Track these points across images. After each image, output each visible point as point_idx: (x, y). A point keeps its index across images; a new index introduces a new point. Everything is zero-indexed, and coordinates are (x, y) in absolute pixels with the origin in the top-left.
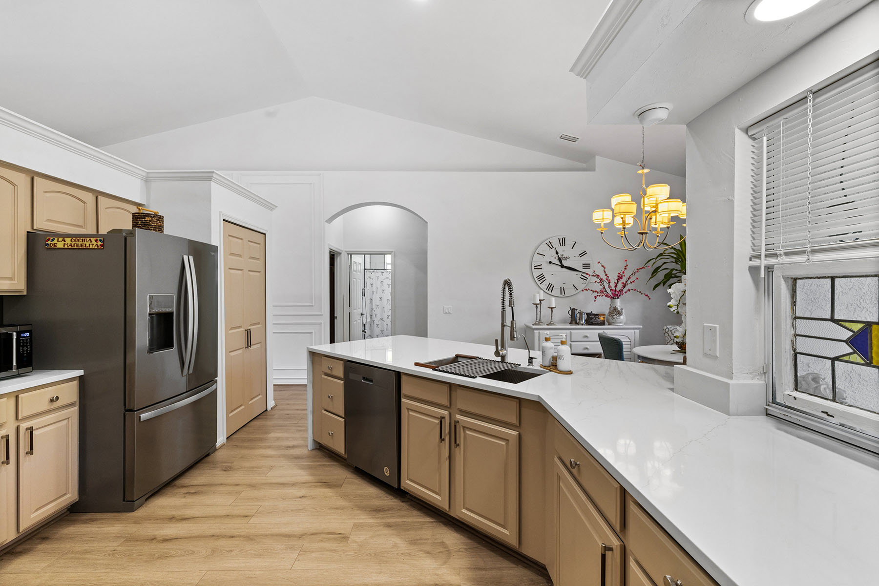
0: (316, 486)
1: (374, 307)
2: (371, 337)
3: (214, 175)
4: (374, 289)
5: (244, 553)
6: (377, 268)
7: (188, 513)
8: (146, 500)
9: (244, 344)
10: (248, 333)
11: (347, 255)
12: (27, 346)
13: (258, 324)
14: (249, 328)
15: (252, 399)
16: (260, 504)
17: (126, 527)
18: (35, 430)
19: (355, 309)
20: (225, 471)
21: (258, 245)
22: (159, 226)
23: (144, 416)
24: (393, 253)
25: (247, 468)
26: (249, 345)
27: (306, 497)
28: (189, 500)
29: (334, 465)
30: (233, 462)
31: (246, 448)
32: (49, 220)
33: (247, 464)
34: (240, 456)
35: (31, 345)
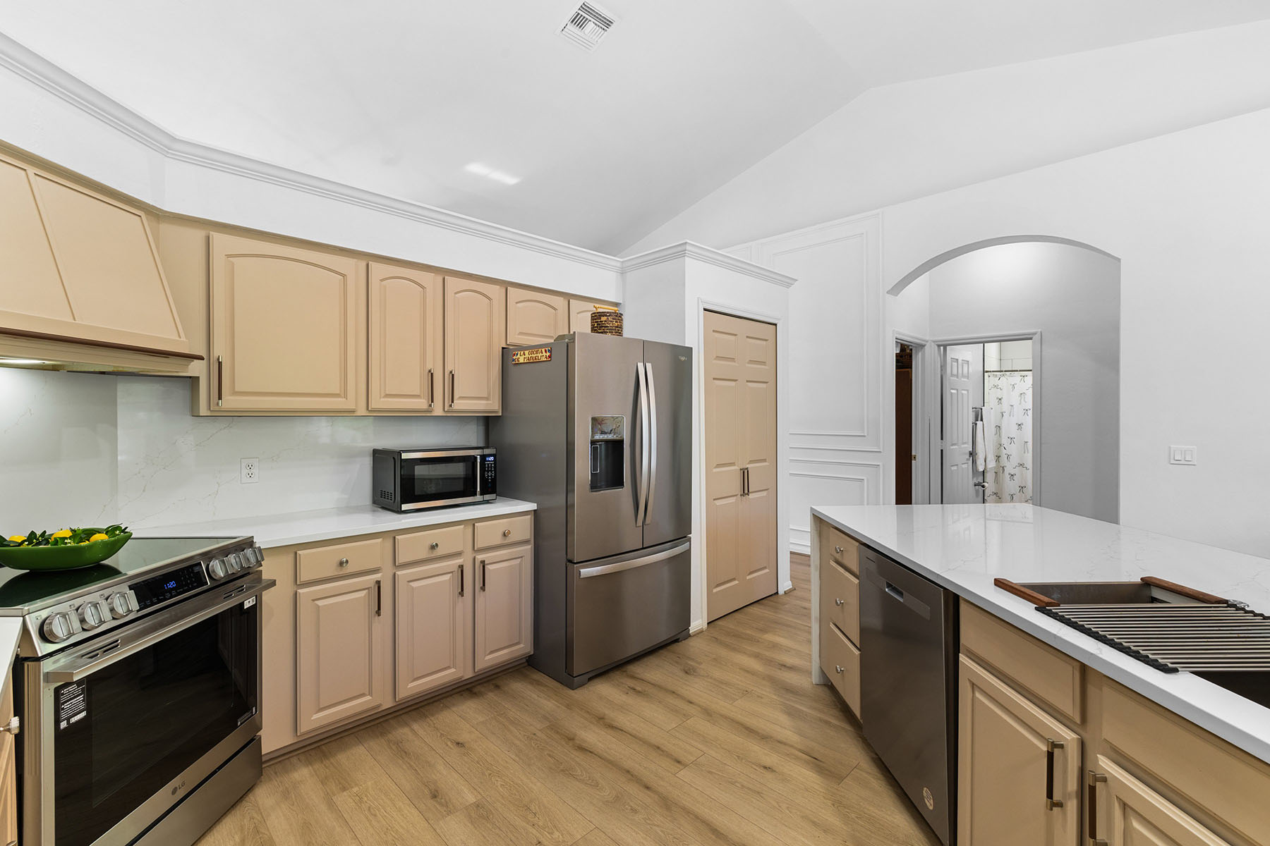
0: (797, 758)
1: (1005, 441)
2: (999, 497)
3: (688, 247)
4: (1005, 407)
5: (648, 827)
6: (1013, 369)
7: (622, 720)
8: (590, 679)
9: (738, 491)
10: (745, 473)
11: (936, 347)
12: (491, 471)
13: (764, 460)
14: (747, 466)
15: (751, 573)
16: (704, 749)
17: (559, 707)
18: (487, 564)
19: (953, 445)
20: (686, 673)
21: (764, 342)
22: (617, 327)
23: (587, 572)
24: (1036, 337)
25: (715, 679)
26: (745, 491)
27: (773, 771)
28: (630, 700)
29: (844, 729)
30: (700, 663)
31: (727, 646)
32: (521, 333)
33: (717, 673)
34: (714, 656)
35: (495, 471)
